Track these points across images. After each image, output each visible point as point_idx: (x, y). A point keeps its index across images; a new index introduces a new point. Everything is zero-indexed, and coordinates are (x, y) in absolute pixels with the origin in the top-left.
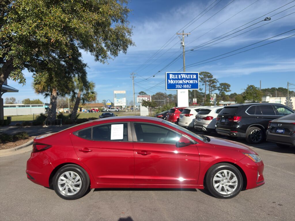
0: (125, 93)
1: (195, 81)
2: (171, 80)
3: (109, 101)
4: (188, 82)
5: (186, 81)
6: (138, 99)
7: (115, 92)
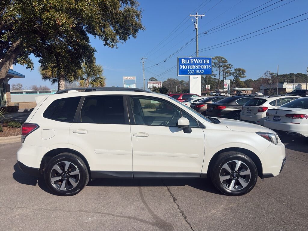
0: (135, 79)
1: (208, 67)
2: (183, 65)
4: (201, 68)
5: (199, 66)
6: (149, 85)
7: (125, 78)
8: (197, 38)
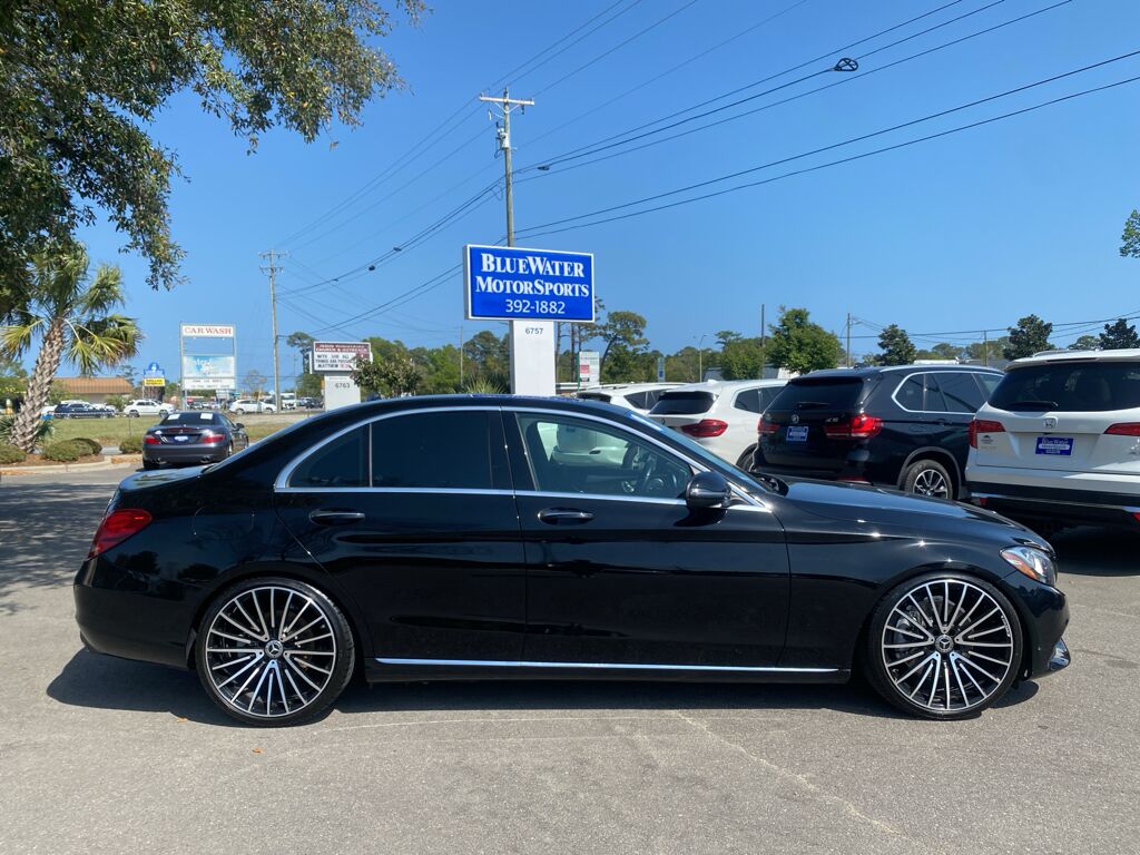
0: (232, 335)
1: (580, 288)
2: (489, 279)
3: (154, 368)
4: (556, 292)
5: (547, 284)
6: (316, 357)
7: (188, 331)
8: (508, 184)
